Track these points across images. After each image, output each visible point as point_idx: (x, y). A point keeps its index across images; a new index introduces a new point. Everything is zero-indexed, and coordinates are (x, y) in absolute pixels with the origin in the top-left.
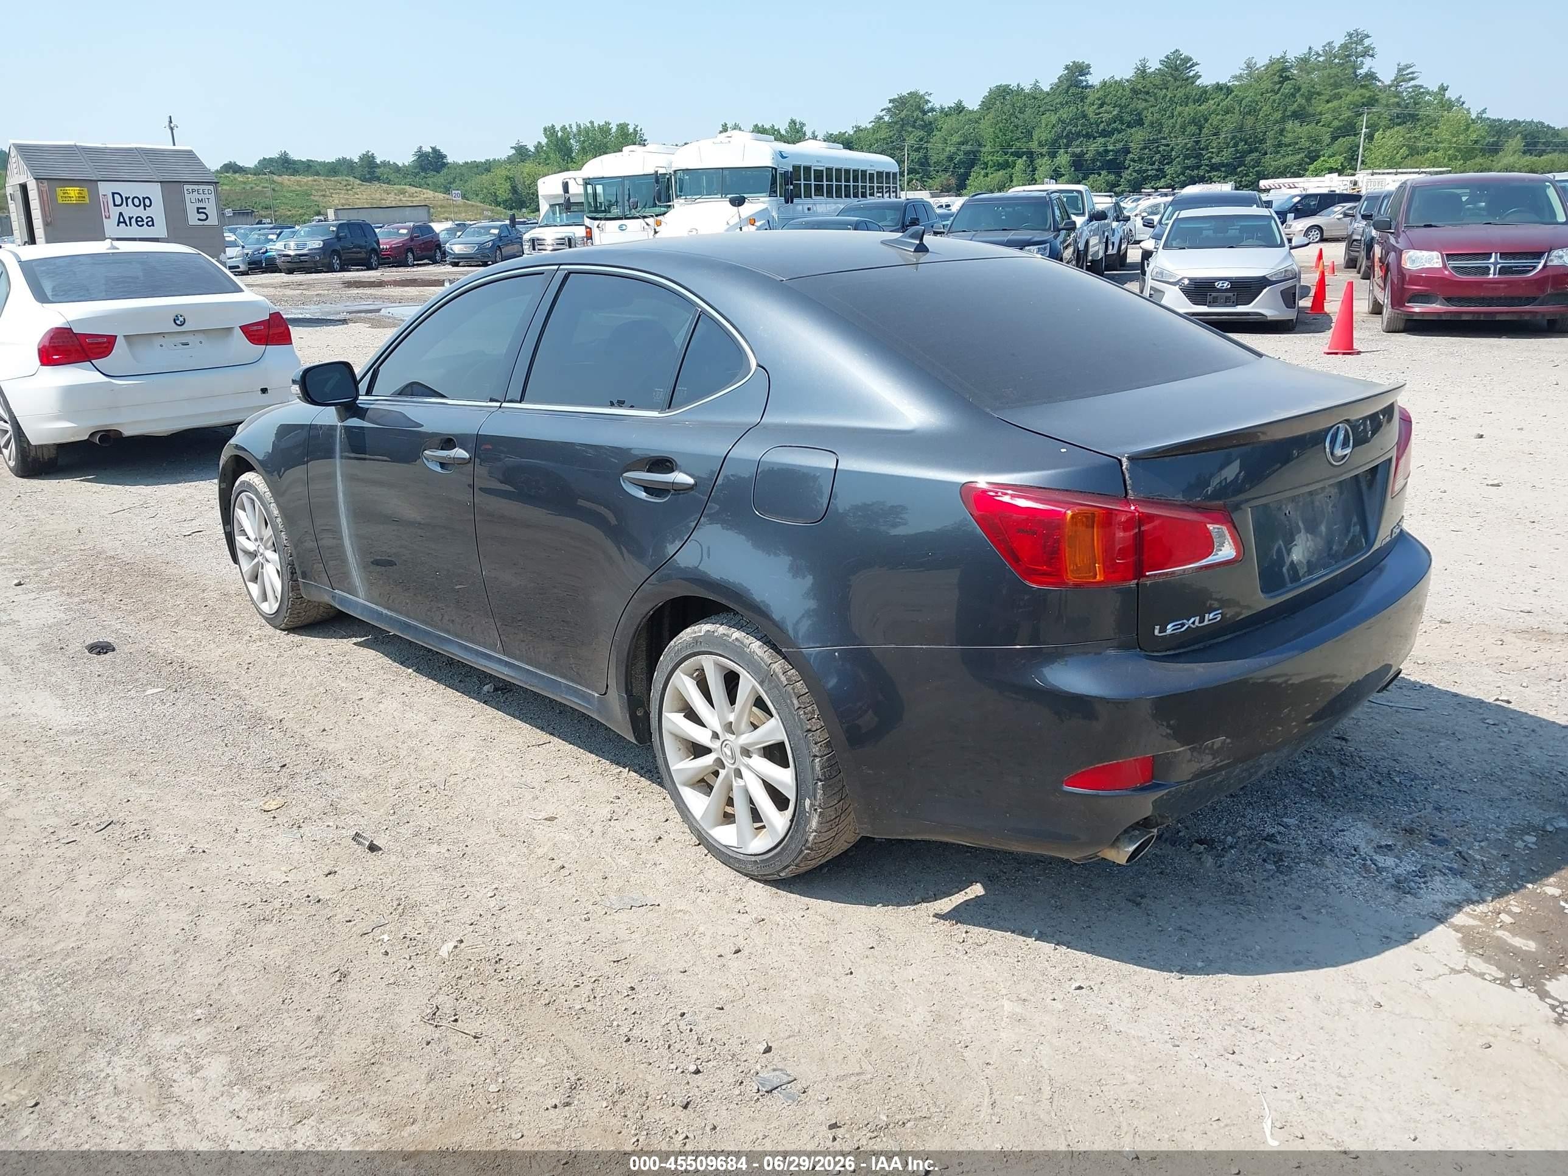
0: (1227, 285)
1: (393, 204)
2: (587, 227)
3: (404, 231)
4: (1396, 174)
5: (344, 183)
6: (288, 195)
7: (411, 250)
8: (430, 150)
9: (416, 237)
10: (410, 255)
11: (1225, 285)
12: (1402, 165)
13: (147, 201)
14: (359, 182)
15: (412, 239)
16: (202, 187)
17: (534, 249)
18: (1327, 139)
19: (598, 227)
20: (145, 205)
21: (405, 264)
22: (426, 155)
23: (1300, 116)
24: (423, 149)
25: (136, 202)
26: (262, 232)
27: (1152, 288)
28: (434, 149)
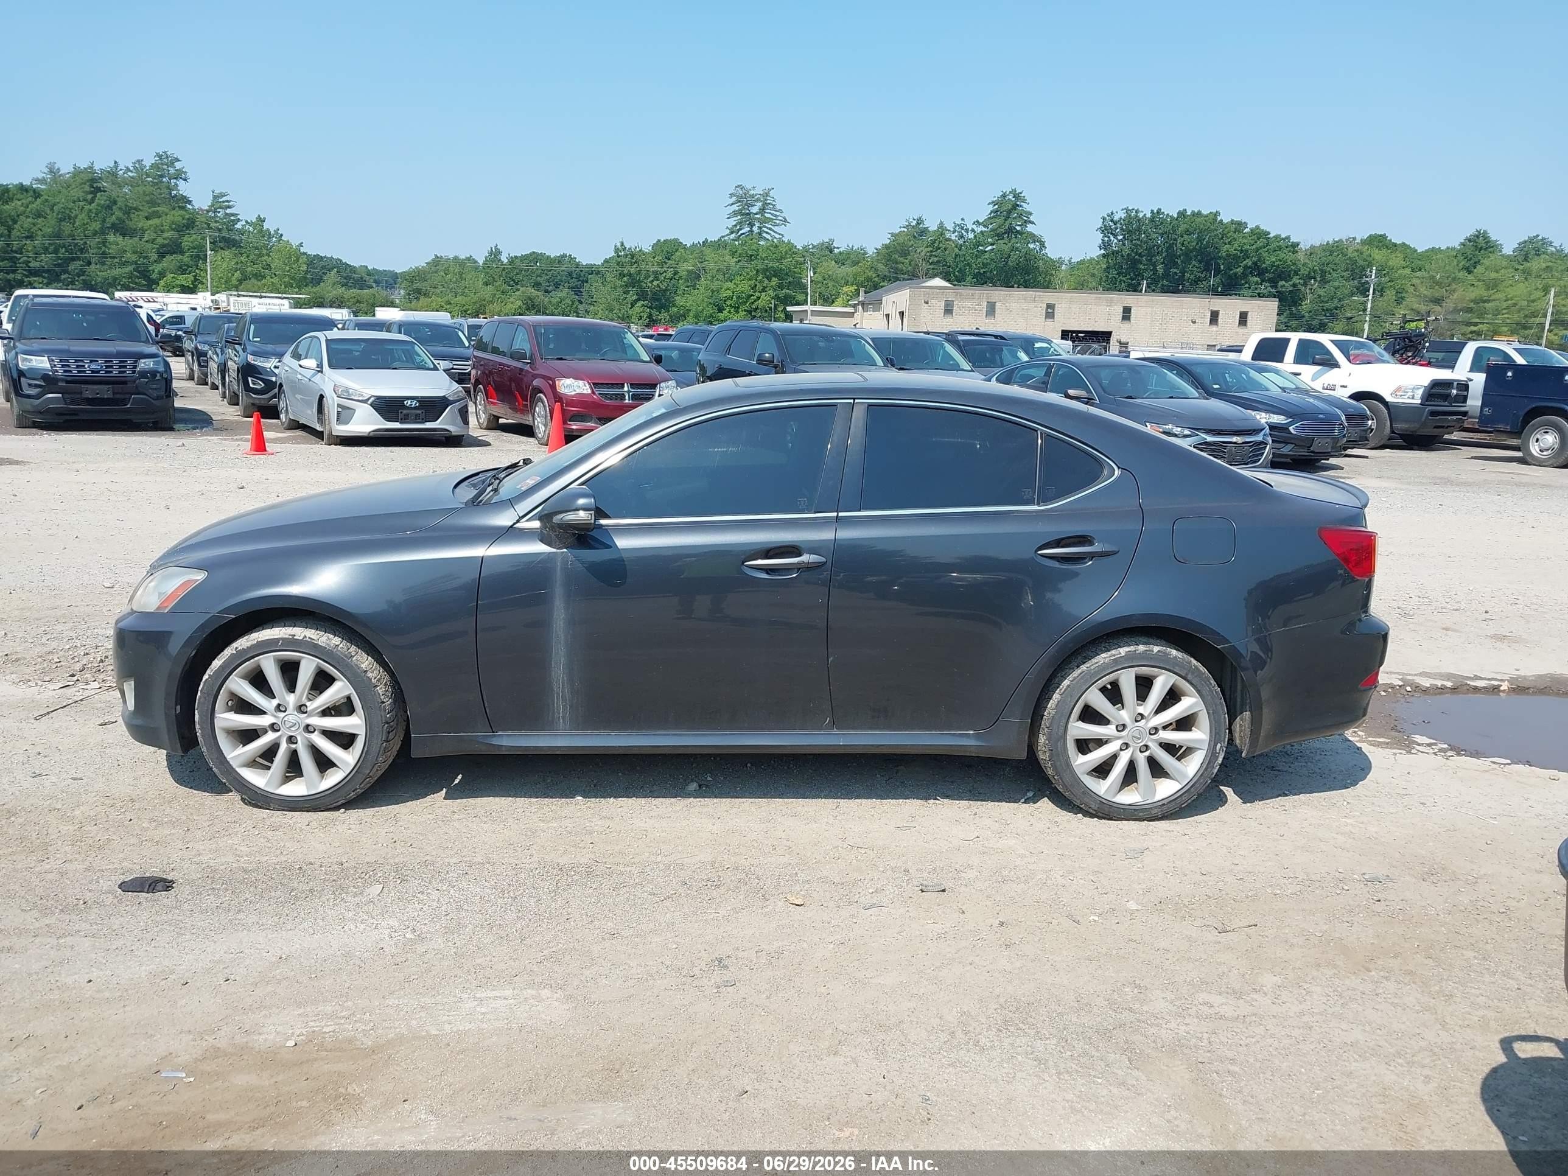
0: (414, 403)
4: (261, 297)
11: (409, 403)
12: (241, 288)
18: (154, 256)
23: (121, 229)
27: (339, 406)
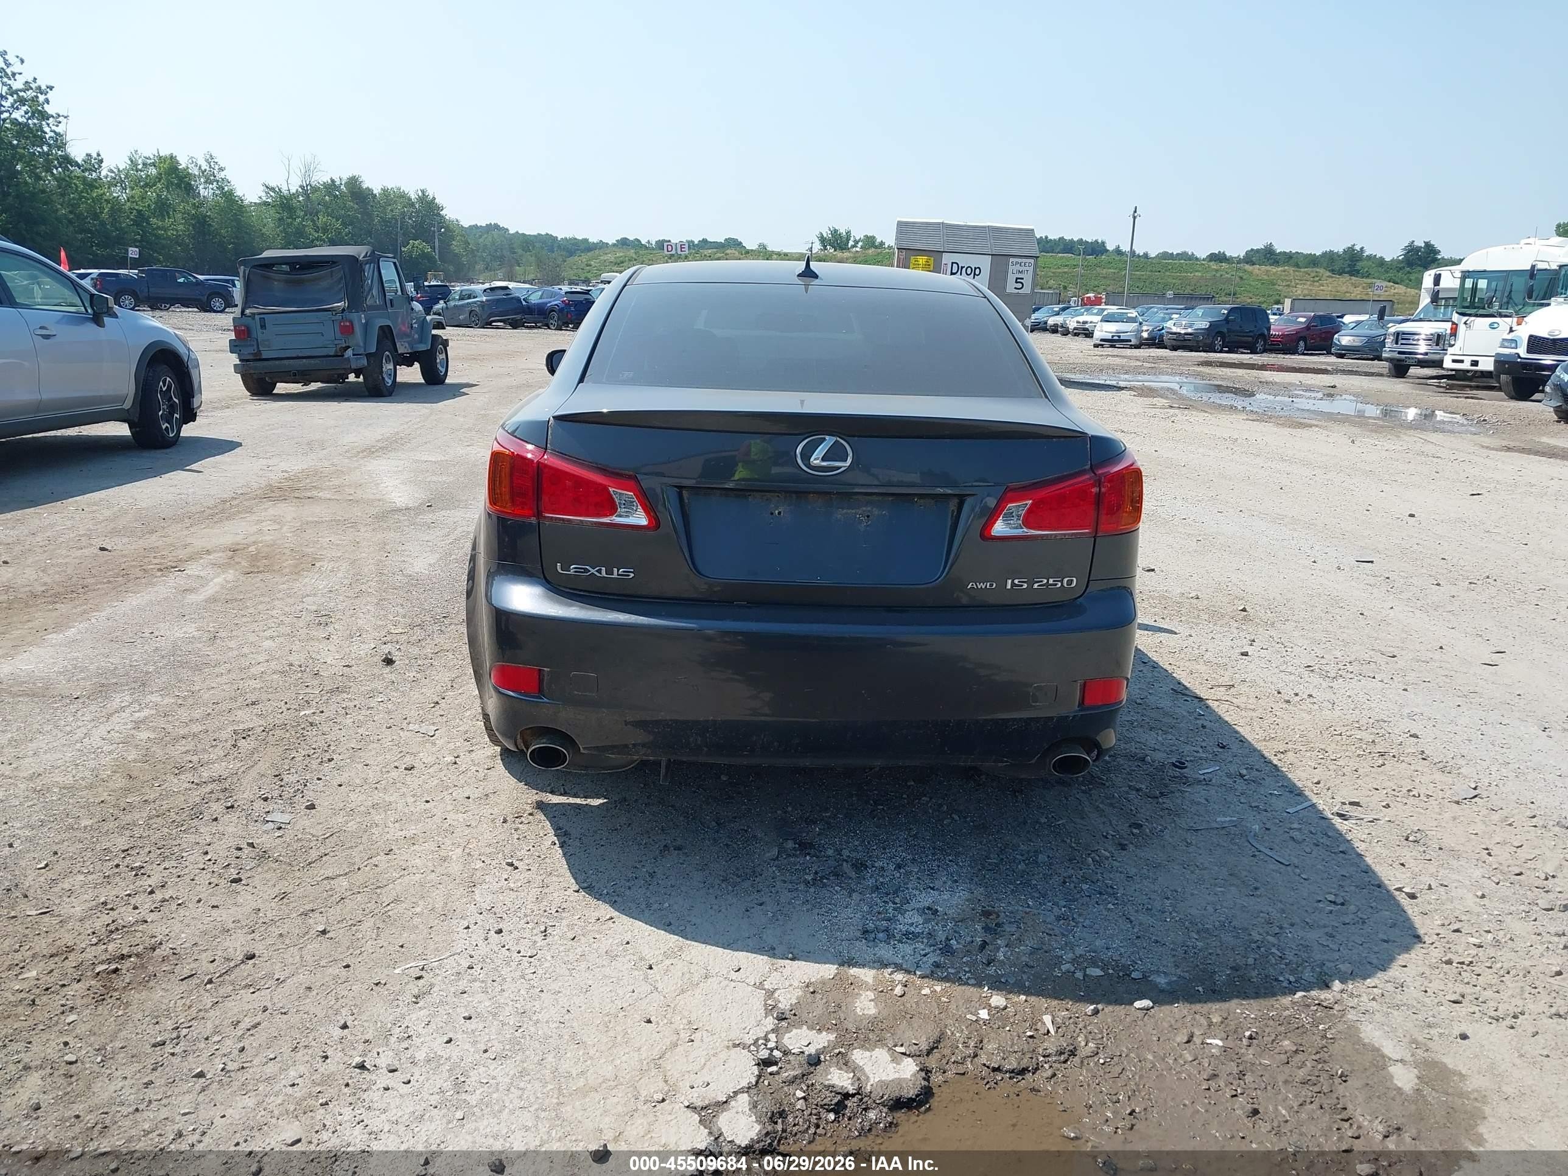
1: (1358, 298)
2: (1454, 323)
3: (1303, 320)
5: (1313, 275)
6: (1253, 283)
7: (1304, 339)
8: (1423, 245)
9: (1313, 326)
10: (1302, 343)
13: (978, 270)
14: (1328, 274)
15: (1308, 328)
16: (1024, 260)
17: (1397, 343)
19: (1465, 323)
20: (975, 274)
21: (1294, 352)
22: (1418, 249)
24: (1416, 243)
25: (969, 271)
26: (1169, 311)
28: (1427, 244)
